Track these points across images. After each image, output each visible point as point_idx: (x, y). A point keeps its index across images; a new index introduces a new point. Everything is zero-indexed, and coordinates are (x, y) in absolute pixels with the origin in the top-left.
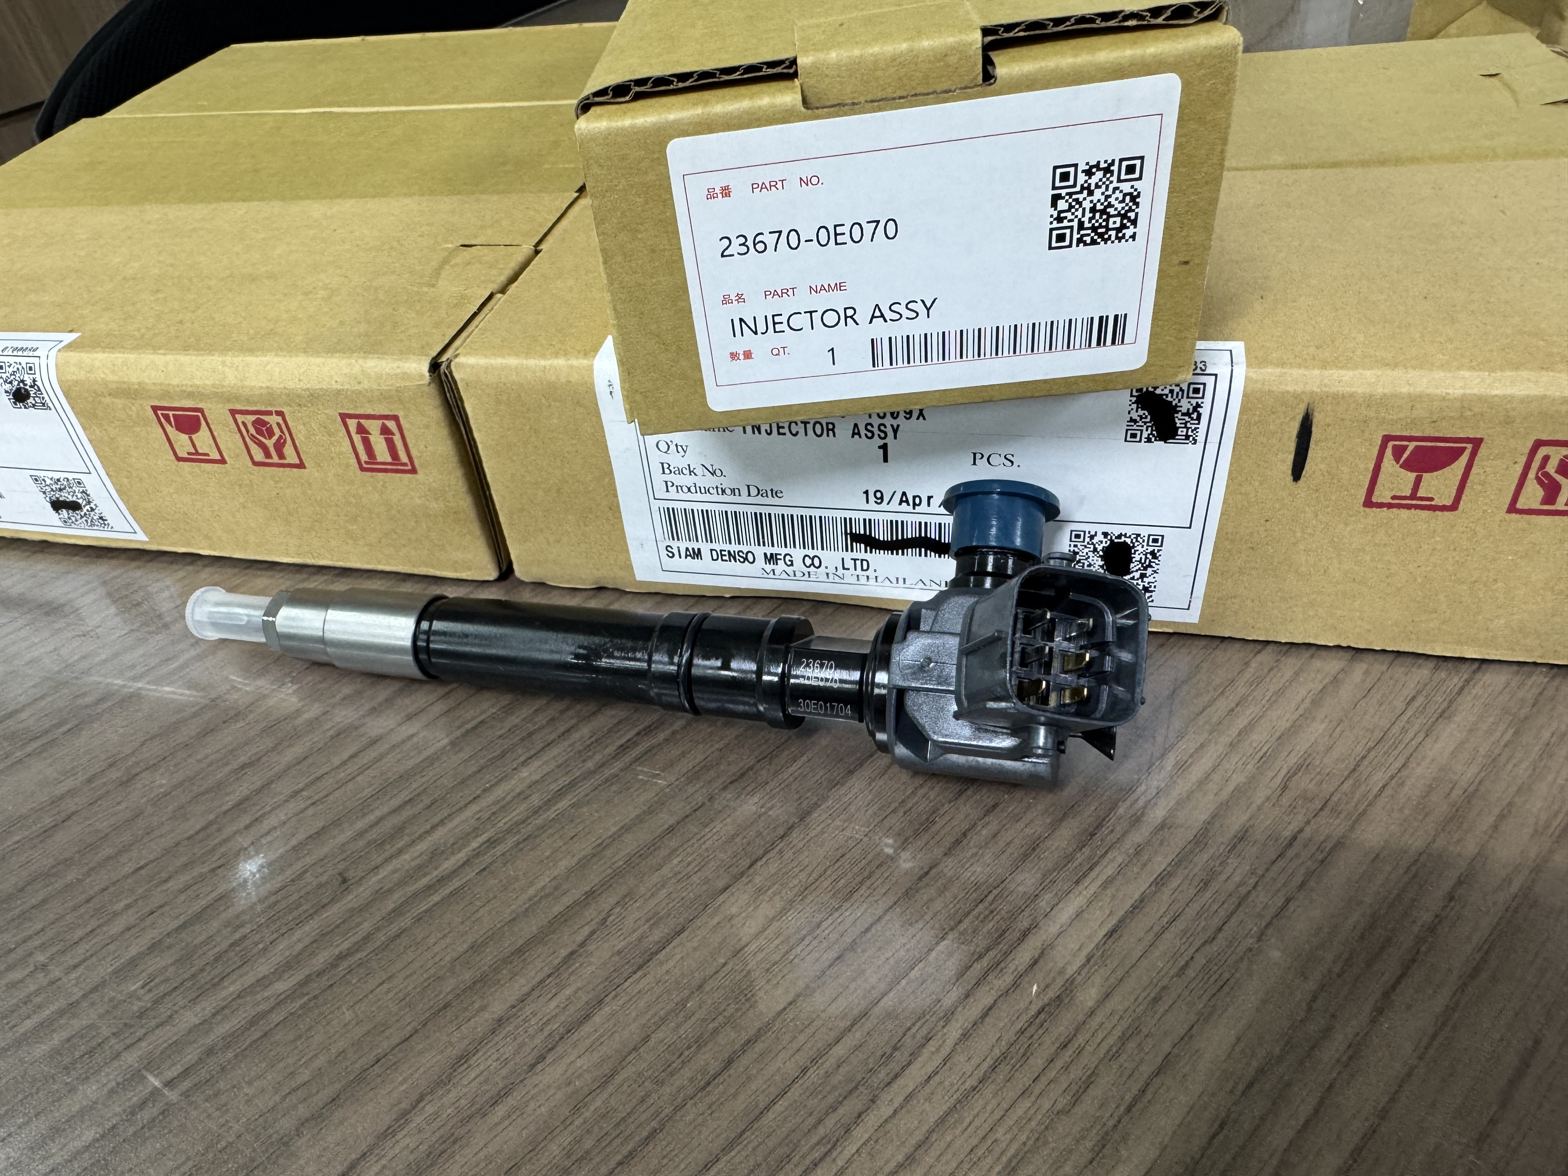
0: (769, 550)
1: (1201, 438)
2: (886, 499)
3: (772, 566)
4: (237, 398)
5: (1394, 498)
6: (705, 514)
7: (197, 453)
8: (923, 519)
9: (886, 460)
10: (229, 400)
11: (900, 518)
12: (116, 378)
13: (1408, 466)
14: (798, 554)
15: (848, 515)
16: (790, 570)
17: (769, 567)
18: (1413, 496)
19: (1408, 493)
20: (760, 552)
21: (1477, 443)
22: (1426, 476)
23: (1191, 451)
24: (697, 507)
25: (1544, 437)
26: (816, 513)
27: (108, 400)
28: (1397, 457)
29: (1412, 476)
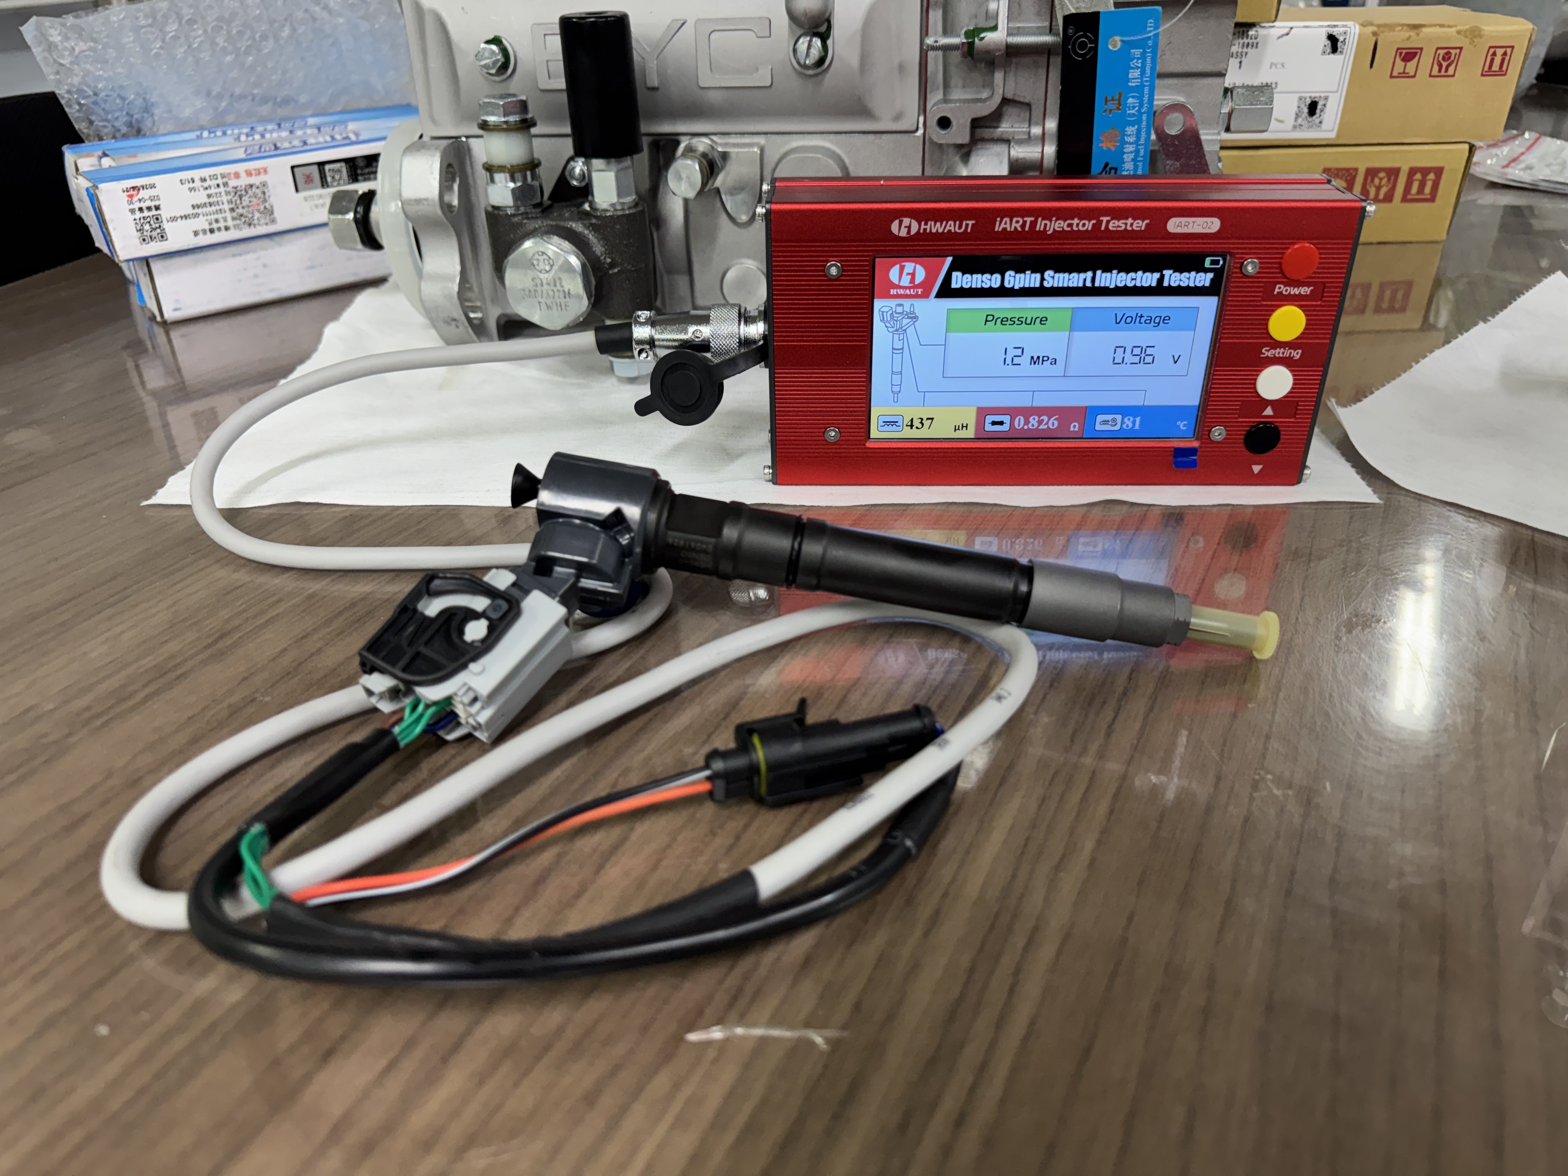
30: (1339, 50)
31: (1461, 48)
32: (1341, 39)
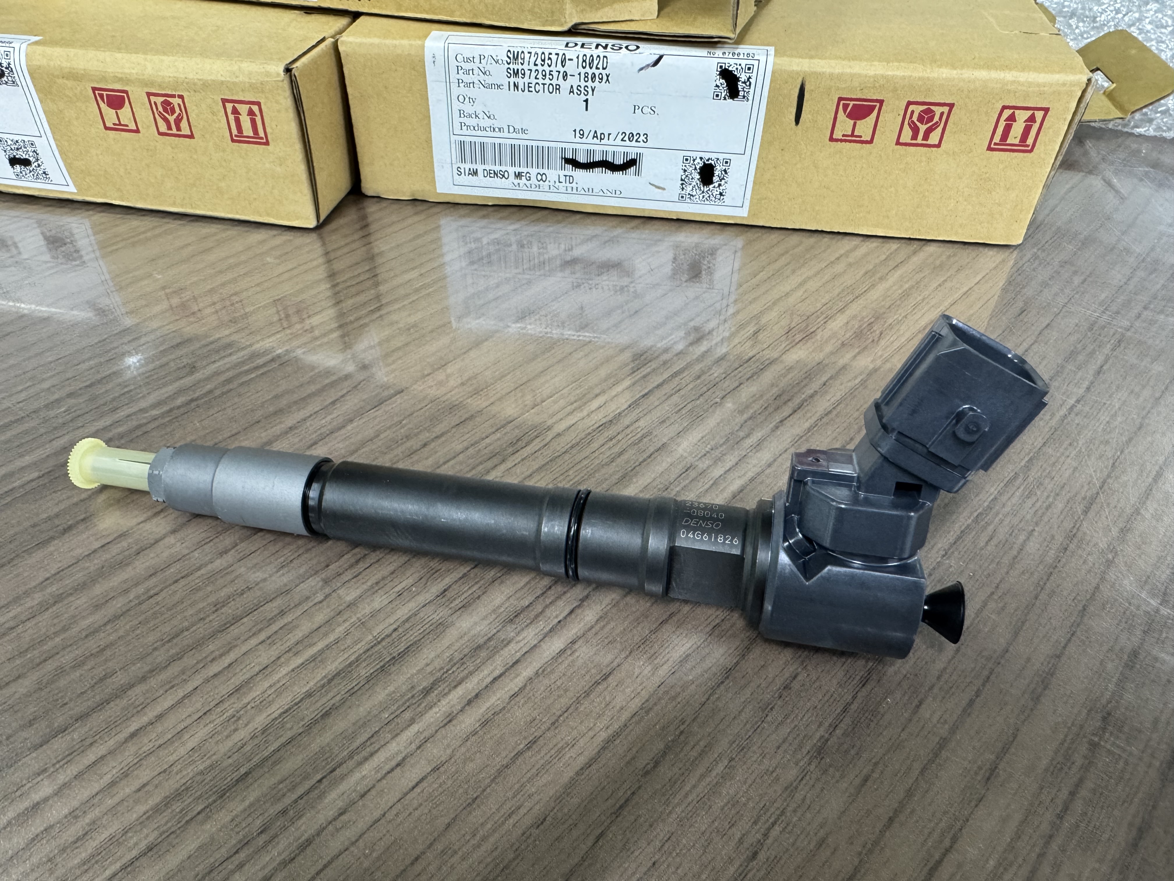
0: (517, 170)
1: (750, 97)
2: (586, 135)
3: (518, 181)
4: (152, 84)
5: (843, 136)
6: (482, 144)
7: (120, 124)
8: (605, 148)
9: (587, 109)
10: (146, 85)
11: (592, 147)
12: (69, 65)
13: (850, 116)
14: (534, 171)
15: (562, 145)
16: (528, 183)
17: (516, 181)
18: (853, 135)
19: (849, 133)
20: (511, 170)
22: (858, 122)
23: (747, 105)
24: (477, 140)
25: (912, 100)
26: (546, 145)
27: (62, 81)
28: (845, 110)
30: (741, 93)
31: (951, 106)
32: (743, 77)
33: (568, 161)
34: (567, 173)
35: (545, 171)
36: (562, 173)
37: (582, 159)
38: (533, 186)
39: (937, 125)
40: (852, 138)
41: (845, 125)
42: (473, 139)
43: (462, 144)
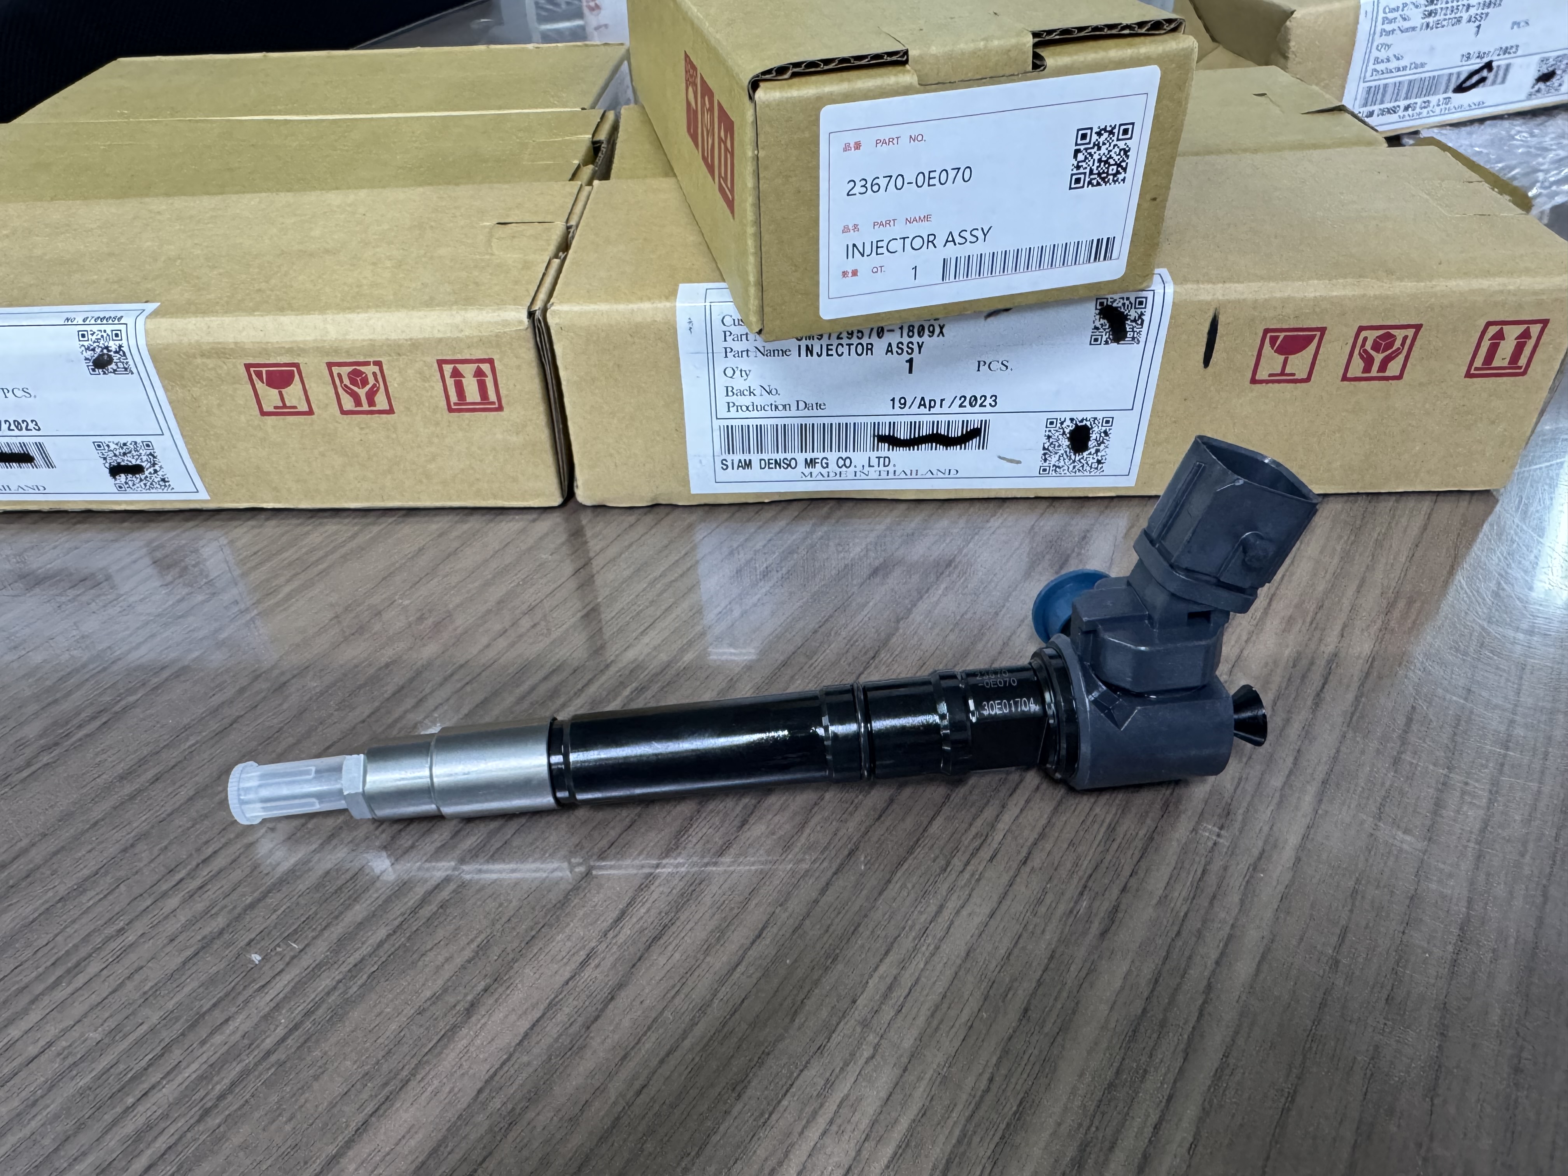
0: (809, 456)
1: (1142, 339)
2: (908, 405)
3: (811, 470)
4: (336, 351)
5: (1270, 375)
6: (759, 429)
7: (285, 406)
8: (935, 418)
9: (910, 371)
10: (328, 354)
11: (917, 419)
12: (211, 340)
13: (1279, 351)
14: (832, 456)
15: (876, 420)
16: (824, 471)
17: (807, 471)
18: (1283, 373)
19: (1279, 371)
20: (801, 457)
21: (1323, 330)
22: (1291, 357)
23: (1137, 348)
24: (751, 422)
25: (1365, 324)
26: (851, 421)
27: (199, 361)
28: (1272, 346)
29: (1282, 358)
33: (882, 439)
34: (880, 454)
35: (850, 454)
36: (874, 455)
37: (902, 434)
38: (832, 474)
39: (1398, 352)
40: (1283, 377)
41: (1272, 362)
42: (745, 423)
43: (729, 430)
